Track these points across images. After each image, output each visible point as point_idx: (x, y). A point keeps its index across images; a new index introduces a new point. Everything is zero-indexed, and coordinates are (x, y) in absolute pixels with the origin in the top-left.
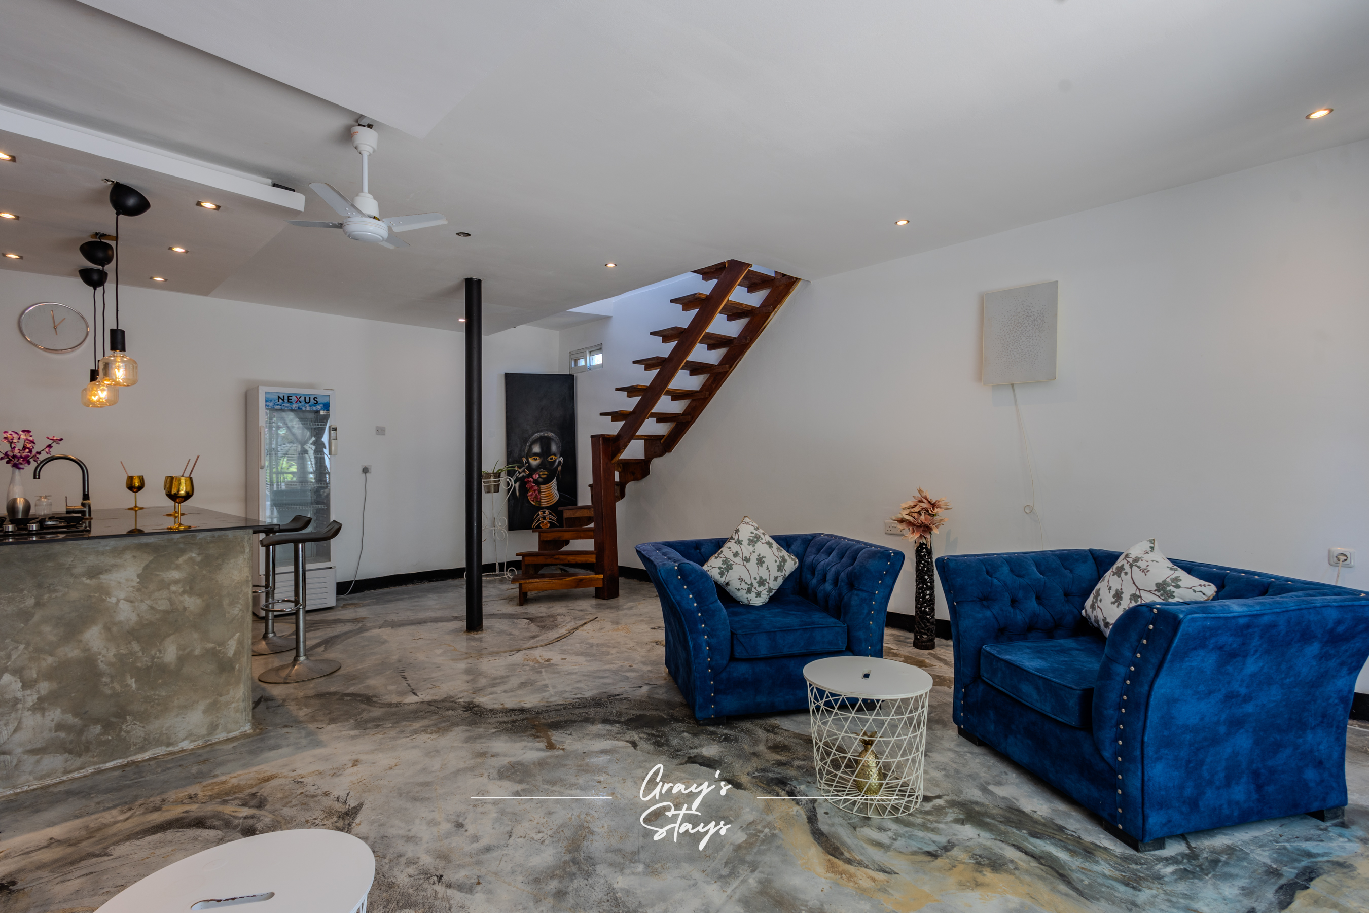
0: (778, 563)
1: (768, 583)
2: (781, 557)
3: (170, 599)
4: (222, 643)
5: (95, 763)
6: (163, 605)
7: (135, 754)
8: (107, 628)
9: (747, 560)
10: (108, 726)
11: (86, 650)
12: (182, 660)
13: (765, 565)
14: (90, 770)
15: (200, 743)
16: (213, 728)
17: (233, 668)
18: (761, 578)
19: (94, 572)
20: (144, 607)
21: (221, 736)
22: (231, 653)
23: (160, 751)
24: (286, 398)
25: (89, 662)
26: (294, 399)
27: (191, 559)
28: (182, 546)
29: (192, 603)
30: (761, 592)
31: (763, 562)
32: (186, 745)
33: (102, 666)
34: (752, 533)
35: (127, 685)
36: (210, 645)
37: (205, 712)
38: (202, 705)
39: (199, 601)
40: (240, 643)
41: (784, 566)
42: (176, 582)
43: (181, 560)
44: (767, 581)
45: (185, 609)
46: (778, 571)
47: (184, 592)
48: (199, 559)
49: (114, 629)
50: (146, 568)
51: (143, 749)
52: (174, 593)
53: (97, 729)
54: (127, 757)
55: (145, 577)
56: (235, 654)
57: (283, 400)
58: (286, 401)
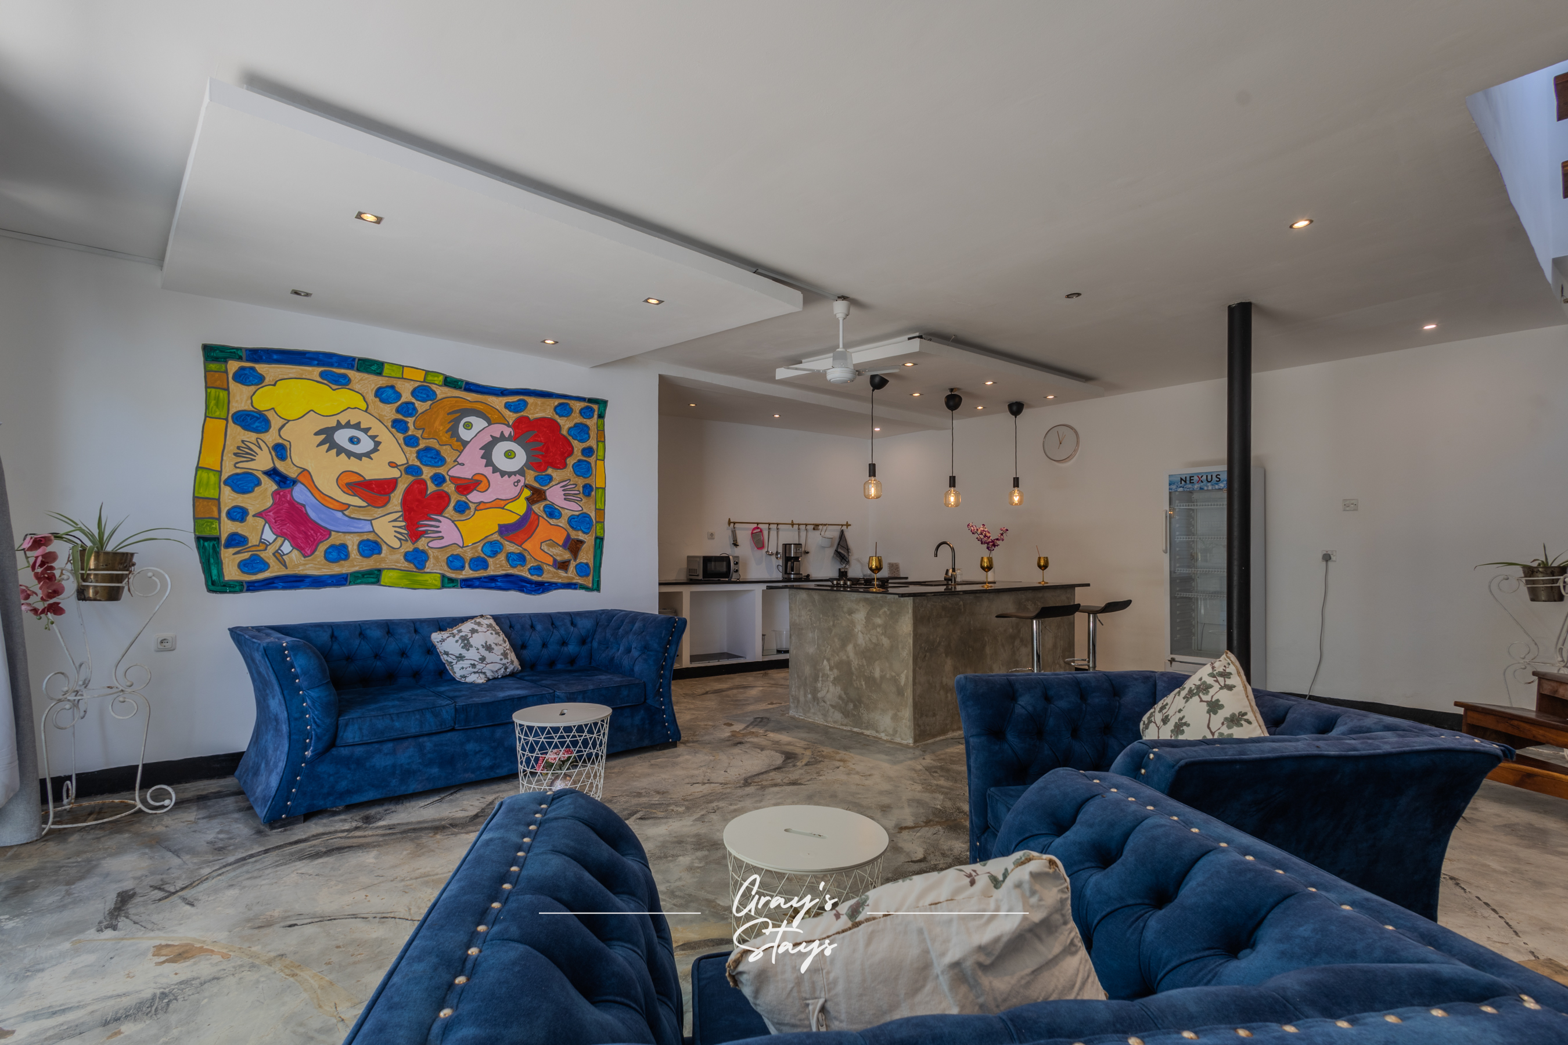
3: (877, 636)
4: (898, 675)
5: (851, 726)
6: (874, 640)
7: (865, 729)
8: (855, 647)
10: (855, 706)
11: (848, 657)
12: (882, 677)
14: (849, 728)
15: (889, 738)
16: (895, 731)
17: (904, 695)
19: (851, 612)
20: (867, 639)
21: (898, 740)
22: (902, 683)
23: (874, 733)
24: (1188, 479)
25: (849, 663)
26: (1196, 478)
27: (885, 612)
28: (881, 602)
29: (885, 641)
32: (883, 736)
33: (853, 669)
35: (862, 685)
36: (894, 674)
37: (892, 718)
38: (890, 713)
39: (888, 641)
40: (907, 678)
42: (879, 626)
43: (881, 612)
45: (883, 645)
47: (882, 634)
48: (888, 613)
49: (857, 648)
50: (868, 613)
51: (867, 728)
52: (879, 633)
53: (851, 706)
54: (862, 729)
55: (868, 618)
56: (904, 685)
57: (1185, 482)
58: (1188, 482)
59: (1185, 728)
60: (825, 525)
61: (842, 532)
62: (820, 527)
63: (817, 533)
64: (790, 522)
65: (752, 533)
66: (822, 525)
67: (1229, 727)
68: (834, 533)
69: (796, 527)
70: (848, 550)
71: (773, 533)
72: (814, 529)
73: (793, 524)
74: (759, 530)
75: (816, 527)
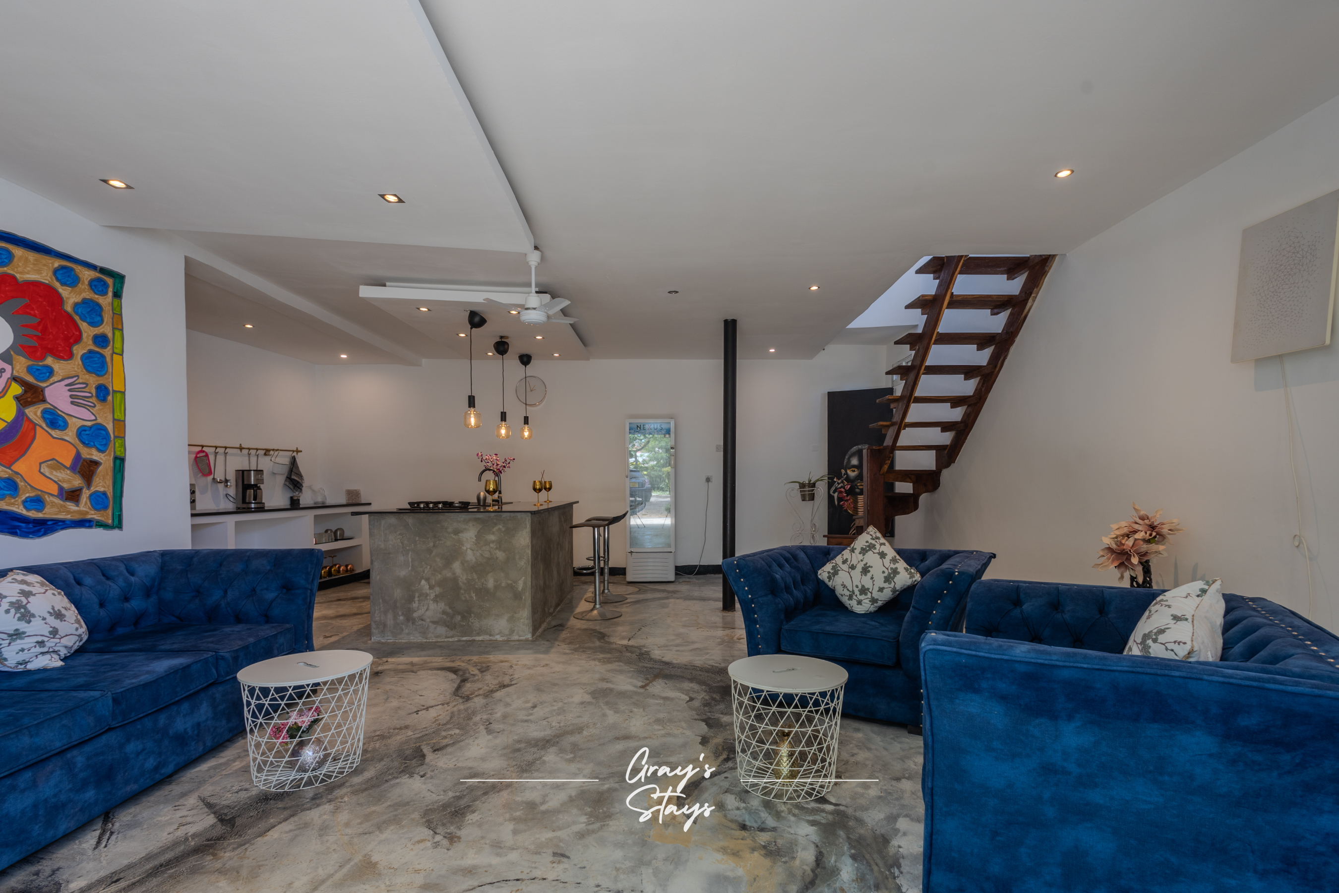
0: (886, 574)
1: (871, 593)
2: (892, 568)
3: (490, 551)
4: (515, 582)
5: (458, 636)
6: (487, 555)
7: (475, 636)
8: (462, 564)
9: (853, 567)
10: (464, 618)
11: (454, 574)
12: (496, 587)
13: (869, 575)
14: (456, 639)
15: (505, 638)
16: (512, 631)
17: (522, 598)
18: (863, 586)
19: (457, 532)
20: (478, 554)
21: (515, 637)
22: (520, 589)
23: (487, 637)
25: (455, 579)
27: (499, 529)
28: (495, 521)
29: (500, 555)
30: (862, 600)
31: (869, 571)
32: (498, 638)
33: (461, 584)
34: (867, 542)
35: (471, 597)
36: (510, 582)
37: (508, 621)
38: (506, 617)
39: (504, 554)
40: (525, 583)
41: (893, 578)
42: (493, 542)
43: (495, 529)
44: (870, 590)
45: (497, 558)
46: (885, 582)
47: (496, 548)
48: (503, 529)
49: (465, 564)
50: (479, 532)
51: (479, 634)
52: (492, 548)
53: (459, 618)
54: (472, 637)
55: (479, 536)
56: (522, 589)
57: (640, 428)
58: (642, 428)
59: (869, 569)
60: (278, 450)
61: (294, 458)
62: (272, 452)
63: (268, 458)
64: (238, 446)
65: (196, 457)
66: (273, 450)
67: (894, 564)
68: (284, 459)
69: (245, 452)
70: (300, 475)
71: (220, 458)
72: (265, 454)
73: (241, 448)
74: (204, 454)
75: (267, 452)
